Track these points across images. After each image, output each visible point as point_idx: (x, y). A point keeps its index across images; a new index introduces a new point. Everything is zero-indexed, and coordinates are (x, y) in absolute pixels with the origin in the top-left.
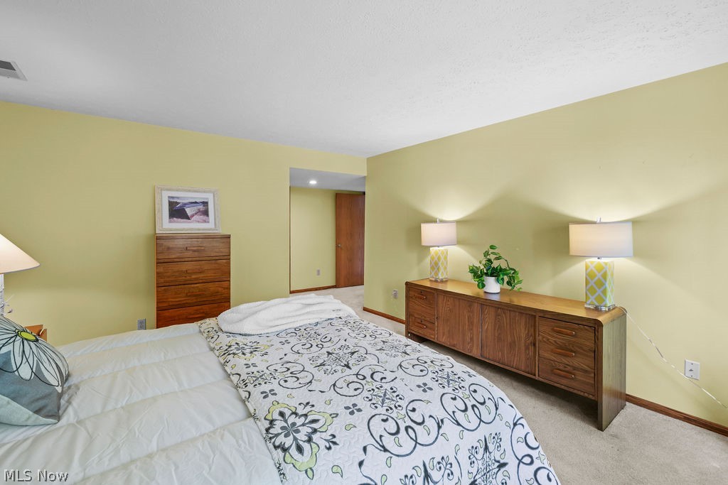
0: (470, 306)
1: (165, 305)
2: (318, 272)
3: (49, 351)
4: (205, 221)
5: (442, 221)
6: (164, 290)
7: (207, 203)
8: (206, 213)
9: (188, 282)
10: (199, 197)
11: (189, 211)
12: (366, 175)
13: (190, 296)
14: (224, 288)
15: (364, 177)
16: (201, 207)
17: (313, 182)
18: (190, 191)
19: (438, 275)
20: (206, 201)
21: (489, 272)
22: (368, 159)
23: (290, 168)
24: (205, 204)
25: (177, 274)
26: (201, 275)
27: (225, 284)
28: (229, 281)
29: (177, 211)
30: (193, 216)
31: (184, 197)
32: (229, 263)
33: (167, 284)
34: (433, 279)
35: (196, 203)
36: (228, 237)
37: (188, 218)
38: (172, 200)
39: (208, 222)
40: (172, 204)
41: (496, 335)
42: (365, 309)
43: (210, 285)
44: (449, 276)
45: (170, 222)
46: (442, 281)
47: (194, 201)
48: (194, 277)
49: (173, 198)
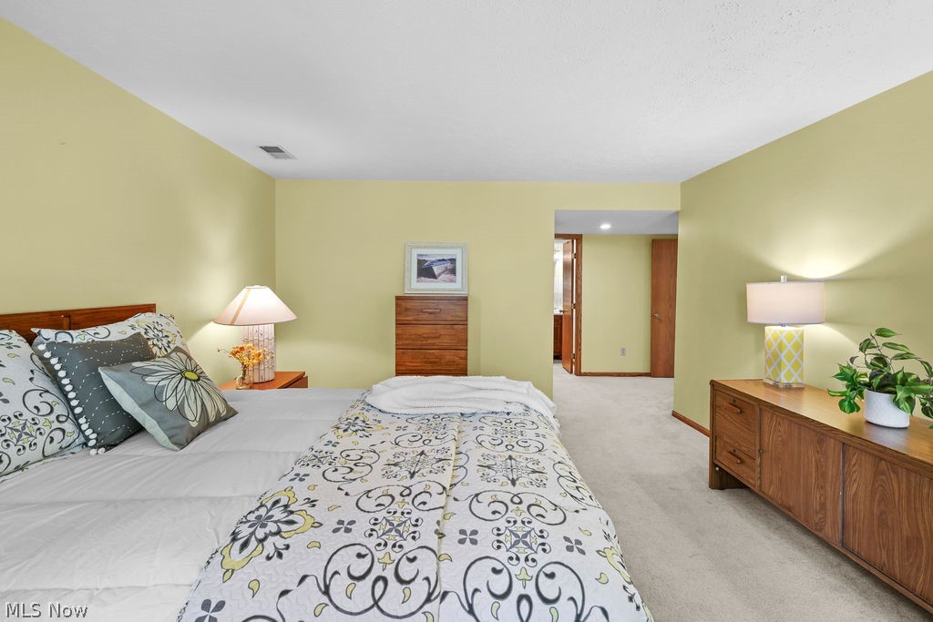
0: (820, 442)
1: (404, 368)
2: (623, 351)
3: (202, 390)
4: (452, 281)
5: (792, 279)
6: (403, 353)
7: (454, 260)
8: (453, 271)
9: (424, 347)
10: (447, 254)
11: (436, 270)
12: (678, 208)
13: (425, 362)
14: (461, 358)
15: (677, 213)
16: (449, 265)
17: (606, 227)
18: (438, 247)
19: (778, 375)
20: (454, 257)
21: (876, 382)
22: (682, 184)
23: (556, 211)
24: (453, 261)
25: (413, 337)
26: (437, 341)
27: (462, 353)
28: (467, 350)
29: (425, 271)
30: (440, 275)
31: (432, 254)
32: (466, 330)
33: (405, 347)
34: (771, 383)
35: (443, 260)
36: (466, 299)
37: (434, 276)
38: (420, 258)
39: (455, 282)
40: (420, 262)
41: (876, 511)
42: (675, 415)
43: (446, 352)
44: (806, 381)
45: (418, 281)
46: (788, 388)
47: (441, 258)
48: (429, 341)
49: (422, 255)
